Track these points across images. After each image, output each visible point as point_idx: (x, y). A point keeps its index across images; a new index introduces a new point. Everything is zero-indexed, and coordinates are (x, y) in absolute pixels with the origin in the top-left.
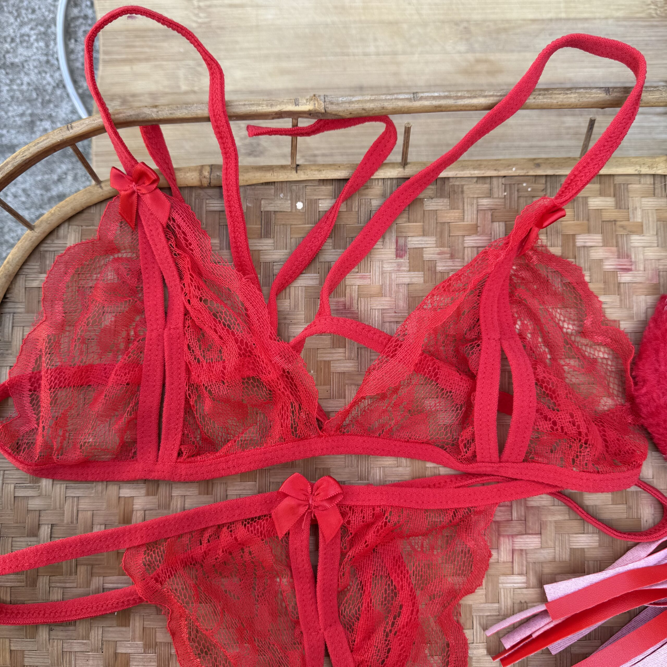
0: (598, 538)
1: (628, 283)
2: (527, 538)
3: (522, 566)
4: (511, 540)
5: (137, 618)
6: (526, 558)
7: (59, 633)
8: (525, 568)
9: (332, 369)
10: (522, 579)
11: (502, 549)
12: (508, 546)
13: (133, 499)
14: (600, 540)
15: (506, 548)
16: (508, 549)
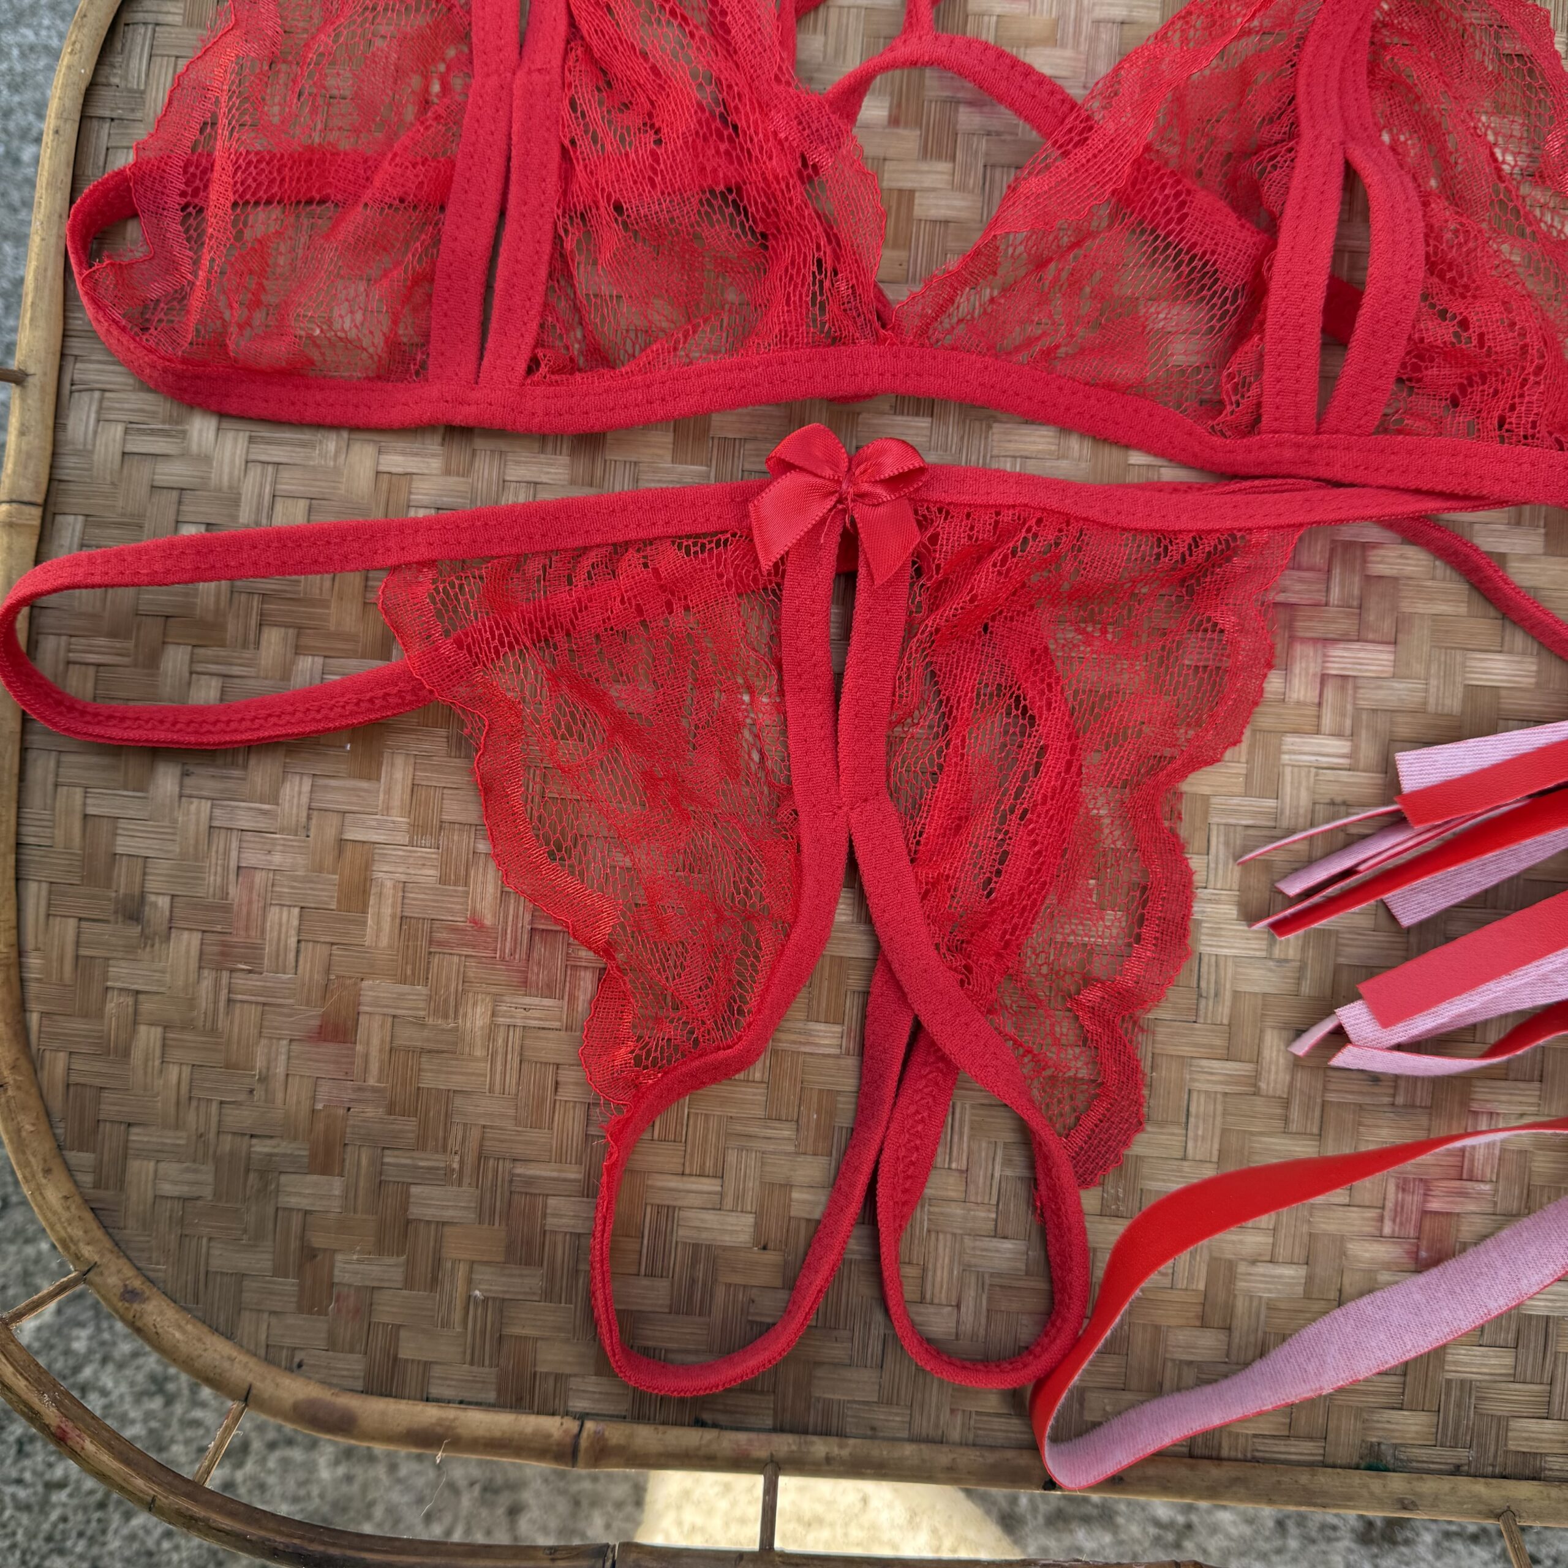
0: (1534, 668)
2: (1360, 650)
3: (1343, 715)
4: (1320, 652)
5: (399, 761)
6: (1355, 698)
7: (206, 780)
8: (1348, 722)
9: (918, 212)
10: (1342, 746)
11: (1297, 668)
12: (1312, 665)
13: (411, 480)
14: (1539, 672)
15: (1307, 669)
16: (1311, 671)
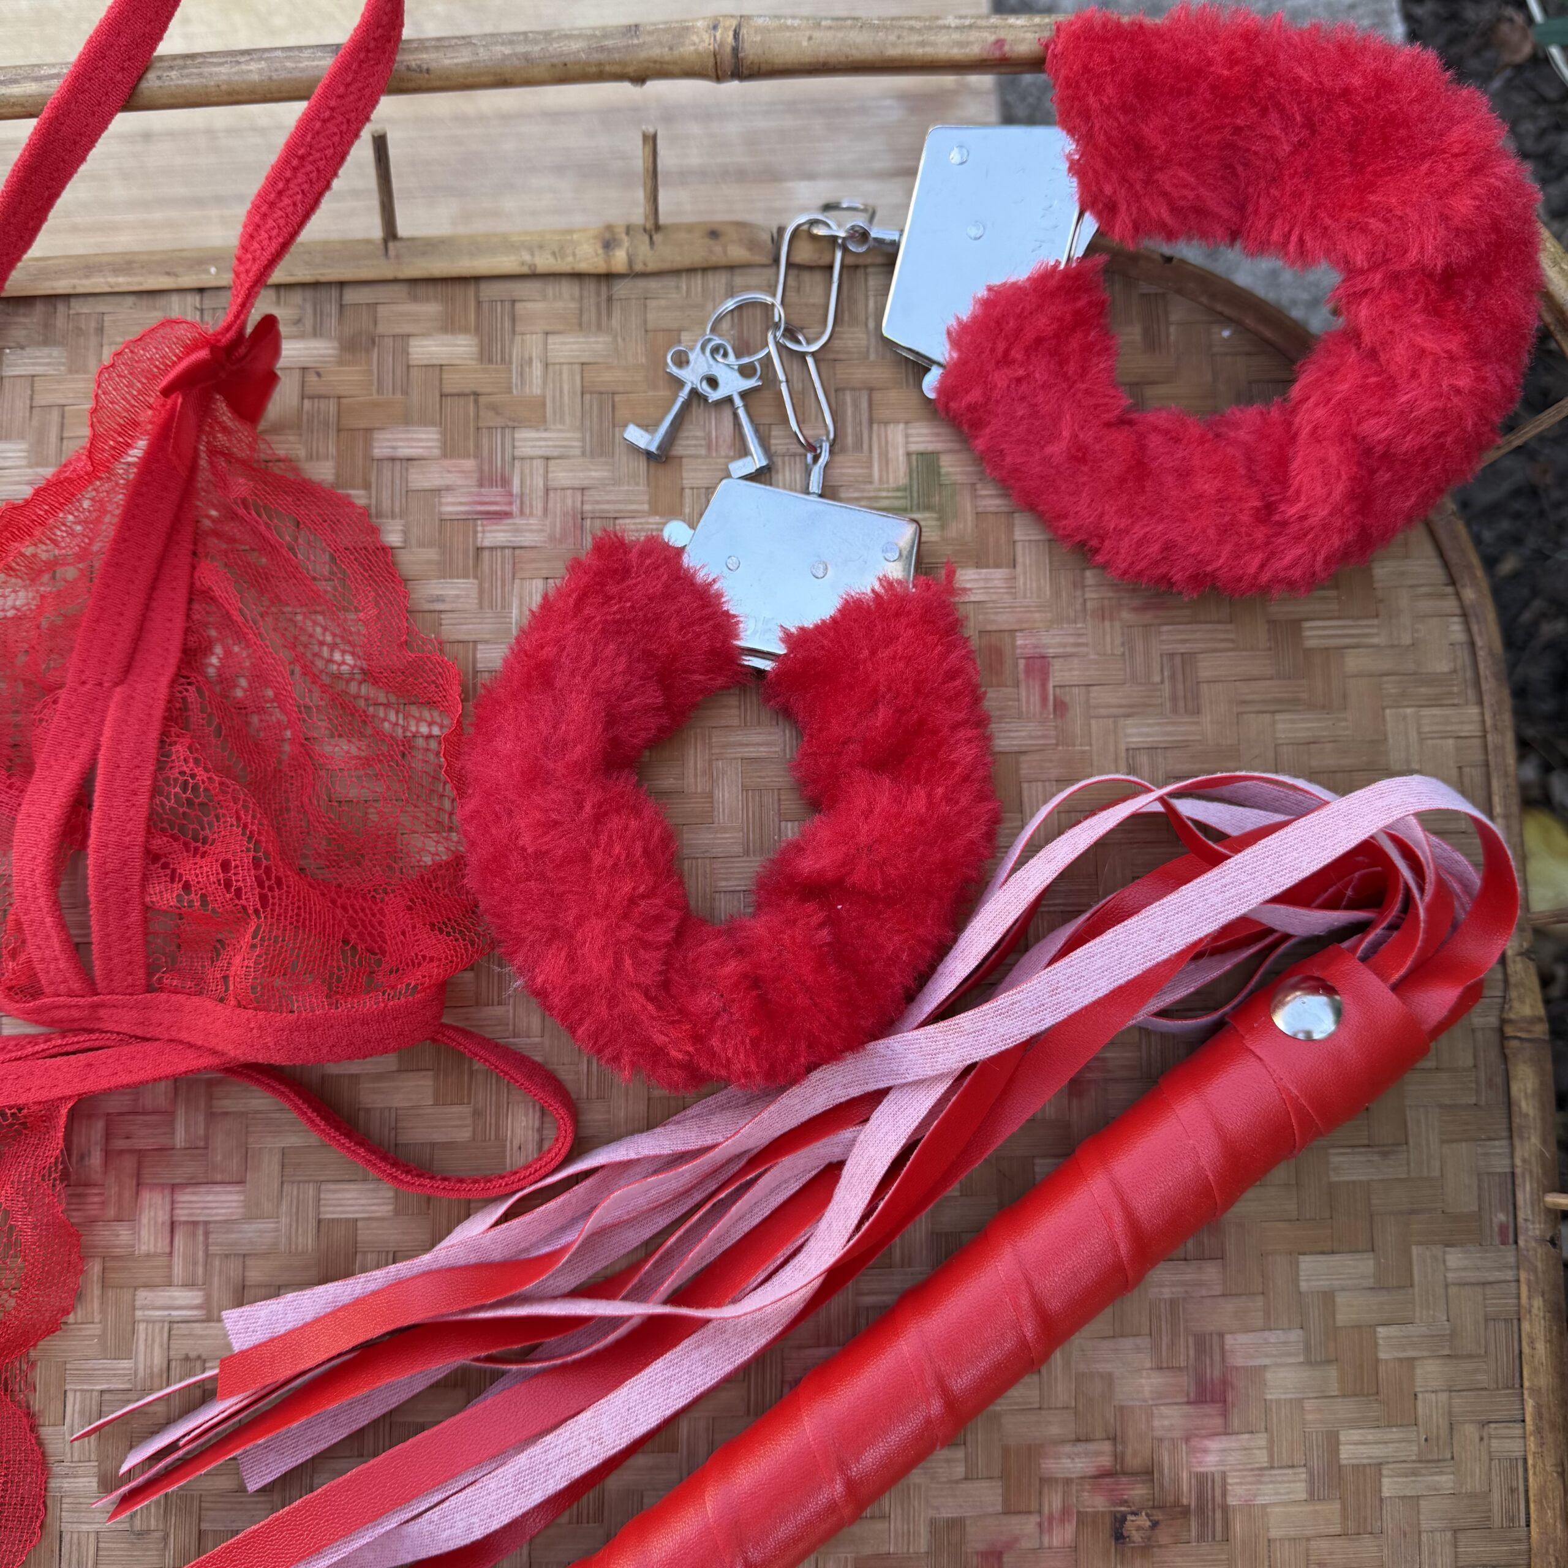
0: (391, 1194)
1: (503, 548)
2: (208, 1193)
3: (195, 1263)
4: (168, 1200)
6: (207, 1245)
8: (200, 1270)
10: (194, 1297)
11: (145, 1221)
12: (160, 1213)
14: (396, 1197)
15: (155, 1217)
16: (160, 1221)
